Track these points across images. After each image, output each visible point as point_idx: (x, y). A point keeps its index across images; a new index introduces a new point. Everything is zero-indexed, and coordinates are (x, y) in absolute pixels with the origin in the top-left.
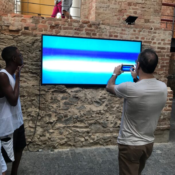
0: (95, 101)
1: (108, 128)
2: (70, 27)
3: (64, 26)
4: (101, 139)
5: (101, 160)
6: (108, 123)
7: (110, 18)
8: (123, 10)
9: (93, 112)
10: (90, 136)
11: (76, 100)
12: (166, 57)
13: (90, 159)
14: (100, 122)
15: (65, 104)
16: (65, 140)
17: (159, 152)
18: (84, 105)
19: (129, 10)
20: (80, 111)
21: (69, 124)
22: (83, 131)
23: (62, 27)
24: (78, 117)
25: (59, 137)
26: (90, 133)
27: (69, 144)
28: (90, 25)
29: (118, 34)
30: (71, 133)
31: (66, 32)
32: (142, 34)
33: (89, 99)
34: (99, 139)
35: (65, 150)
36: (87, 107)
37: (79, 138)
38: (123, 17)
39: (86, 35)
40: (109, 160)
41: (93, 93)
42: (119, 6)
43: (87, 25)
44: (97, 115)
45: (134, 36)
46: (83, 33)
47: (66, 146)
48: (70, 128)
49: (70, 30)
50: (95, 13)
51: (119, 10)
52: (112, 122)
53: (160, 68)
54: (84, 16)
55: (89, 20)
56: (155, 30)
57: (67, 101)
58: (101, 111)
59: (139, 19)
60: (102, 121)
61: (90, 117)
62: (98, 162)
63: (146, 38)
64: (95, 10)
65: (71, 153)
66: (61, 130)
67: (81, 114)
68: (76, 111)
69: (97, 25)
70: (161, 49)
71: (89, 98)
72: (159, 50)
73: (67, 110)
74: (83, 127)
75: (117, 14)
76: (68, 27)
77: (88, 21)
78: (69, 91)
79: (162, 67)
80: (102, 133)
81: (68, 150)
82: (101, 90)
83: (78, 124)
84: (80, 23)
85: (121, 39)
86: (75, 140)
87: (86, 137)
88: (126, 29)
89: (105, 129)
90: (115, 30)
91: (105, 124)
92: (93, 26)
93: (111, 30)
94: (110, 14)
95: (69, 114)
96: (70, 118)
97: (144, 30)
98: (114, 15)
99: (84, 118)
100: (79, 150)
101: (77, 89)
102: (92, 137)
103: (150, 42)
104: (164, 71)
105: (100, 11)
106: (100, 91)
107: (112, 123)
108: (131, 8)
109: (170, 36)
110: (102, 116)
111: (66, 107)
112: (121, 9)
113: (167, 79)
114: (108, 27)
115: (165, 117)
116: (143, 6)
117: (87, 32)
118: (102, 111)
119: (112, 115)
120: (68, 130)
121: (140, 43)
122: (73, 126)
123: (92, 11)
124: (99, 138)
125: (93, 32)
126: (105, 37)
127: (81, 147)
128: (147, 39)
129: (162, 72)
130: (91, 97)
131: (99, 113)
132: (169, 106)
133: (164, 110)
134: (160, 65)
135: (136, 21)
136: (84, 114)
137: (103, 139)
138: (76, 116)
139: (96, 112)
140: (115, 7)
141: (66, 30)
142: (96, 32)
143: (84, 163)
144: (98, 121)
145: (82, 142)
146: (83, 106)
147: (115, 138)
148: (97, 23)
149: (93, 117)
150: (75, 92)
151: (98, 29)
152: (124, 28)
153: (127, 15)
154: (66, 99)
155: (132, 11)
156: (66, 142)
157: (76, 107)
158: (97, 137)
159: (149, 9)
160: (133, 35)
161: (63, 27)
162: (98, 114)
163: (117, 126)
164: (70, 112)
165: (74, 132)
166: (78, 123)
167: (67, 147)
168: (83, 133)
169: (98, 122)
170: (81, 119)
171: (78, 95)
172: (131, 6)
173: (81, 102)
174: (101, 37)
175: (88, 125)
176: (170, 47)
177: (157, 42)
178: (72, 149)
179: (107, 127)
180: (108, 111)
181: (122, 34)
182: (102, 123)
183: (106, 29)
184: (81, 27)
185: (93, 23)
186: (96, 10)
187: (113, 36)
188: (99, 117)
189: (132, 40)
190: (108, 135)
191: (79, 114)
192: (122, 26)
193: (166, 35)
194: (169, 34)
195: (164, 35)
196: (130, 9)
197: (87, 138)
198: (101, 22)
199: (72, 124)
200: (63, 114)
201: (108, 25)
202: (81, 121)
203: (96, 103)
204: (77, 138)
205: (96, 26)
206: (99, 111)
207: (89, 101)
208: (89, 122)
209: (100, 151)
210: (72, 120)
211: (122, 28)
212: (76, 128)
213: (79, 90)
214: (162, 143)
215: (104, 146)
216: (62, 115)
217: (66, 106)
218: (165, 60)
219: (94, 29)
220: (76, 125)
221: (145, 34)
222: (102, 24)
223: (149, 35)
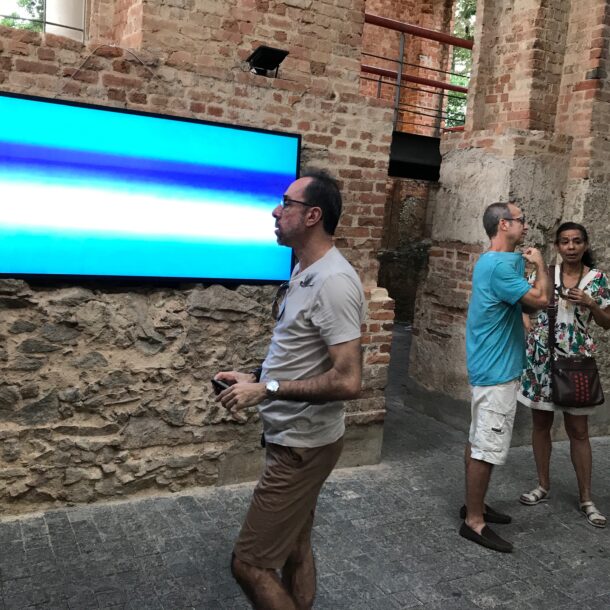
0: (143, 335)
1: (187, 429)
2: (46, 63)
3: (22, 58)
4: (163, 469)
5: (162, 541)
6: (188, 410)
7: (196, 46)
8: (239, 24)
9: (134, 374)
10: (122, 460)
11: (69, 335)
12: (374, 192)
13: (121, 540)
14: (159, 409)
15: (26, 347)
16: (28, 481)
17: (351, 495)
18: (100, 352)
19: (260, 25)
20: (83, 375)
21: (43, 423)
22: (95, 444)
23: (14, 62)
24: (76, 396)
25: (5, 469)
26: (123, 450)
27: (42, 493)
28: (123, 63)
29: (224, 106)
30: (51, 453)
31: (32, 83)
32: (303, 113)
33: (120, 330)
34: (156, 469)
35: (27, 516)
36: (110, 357)
37: (79, 469)
38: (240, 47)
39: (106, 98)
40: (190, 539)
41: (133, 307)
42: (227, 7)
43: (112, 61)
44: (149, 385)
45: (276, 117)
46: (97, 90)
47: (32, 502)
48: (48, 437)
49: (45, 76)
50: (140, 23)
51: (227, 22)
52: (202, 406)
53: (357, 226)
54: (101, 28)
55: (121, 47)
56: (342, 100)
57: (33, 336)
58: (164, 372)
59: (295, 61)
60: (165, 406)
61: (122, 395)
62: (150, 549)
63: (313, 125)
64: (141, 13)
65: (51, 526)
66: (11, 444)
67: (87, 383)
68: (71, 376)
69: (148, 65)
70: (362, 166)
71: (120, 327)
72: (356, 168)
73: (35, 369)
74: (95, 429)
75: (220, 33)
76: (37, 65)
77: (117, 49)
78: (41, 299)
79: (364, 222)
80: (166, 447)
81: (40, 514)
82: (164, 297)
83: (77, 421)
84: (87, 54)
85: (235, 123)
86: (64, 478)
87: (106, 463)
88: (249, 88)
89: (177, 433)
90: (213, 90)
91: (176, 414)
92: (133, 67)
93: (199, 90)
94: (195, 31)
95: (43, 385)
96: (47, 400)
97: (308, 97)
98: (209, 36)
99: (98, 397)
100: (83, 512)
101: (74, 293)
102: (130, 462)
103: (327, 141)
104: (370, 237)
105: (158, 18)
106: (161, 302)
107: (200, 411)
108: (267, 21)
109: (387, 124)
110: (165, 390)
111: (31, 361)
112: (232, 19)
113: (377, 263)
114: (188, 79)
115: (370, 383)
116: (307, 18)
117: (113, 87)
118: (167, 372)
119: (203, 383)
120: (39, 445)
121: (295, 140)
122: (58, 430)
123: (128, 14)
124: (154, 466)
125: (133, 90)
126: (178, 112)
127: (91, 500)
128: (317, 129)
129: (363, 240)
130: (125, 323)
131: (156, 377)
132: (383, 349)
133: (369, 359)
134: (358, 217)
135: (282, 65)
136: (98, 383)
137: (169, 467)
138: (69, 391)
139: (146, 374)
140: (212, 10)
141: (30, 75)
142: (143, 91)
143: (99, 555)
144: (151, 405)
145: (93, 482)
146: (98, 354)
147: (212, 460)
148: (150, 58)
149: (135, 393)
150: (64, 303)
151: (153, 82)
152: (242, 87)
153: (253, 42)
154: (29, 330)
155: (271, 29)
156: (31, 488)
157: (68, 359)
158: (149, 461)
159: (326, 28)
160: (272, 111)
161: (17, 61)
162: (153, 381)
163: (218, 419)
164: (44, 378)
165: (62, 449)
166: (76, 416)
167: (35, 505)
168: (98, 452)
169: (150, 409)
170: (88, 402)
171: (78, 313)
172: (266, 11)
173: (88, 341)
174: (162, 111)
175: (115, 423)
176: (386, 158)
177: (350, 142)
178: (56, 511)
179: (184, 424)
180: (187, 371)
181: (238, 106)
182: (167, 412)
183: (179, 82)
184: (90, 66)
185: (134, 58)
186: (144, 11)
187: (206, 110)
188: (157, 391)
189: (270, 128)
190: (188, 453)
191: (81, 383)
192: (236, 79)
193: (375, 120)
194: (384, 119)
195: (371, 122)
196: (263, 21)
197: (110, 467)
198: (163, 58)
199: (55, 422)
200: (19, 385)
201: (188, 70)
202: (90, 410)
203: (145, 343)
204: (73, 470)
205: (146, 70)
206: (155, 372)
207: (118, 336)
208: (120, 411)
209: (159, 510)
210: (52, 409)
211: (237, 85)
212: (68, 437)
213: (79, 296)
214: (360, 468)
215: (173, 492)
216: (15, 389)
217: (30, 358)
218: (373, 203)
219: (138, 78)
220: (68, 423)
221: (311, 111)
222: (166, 64)
223: (326, 115)
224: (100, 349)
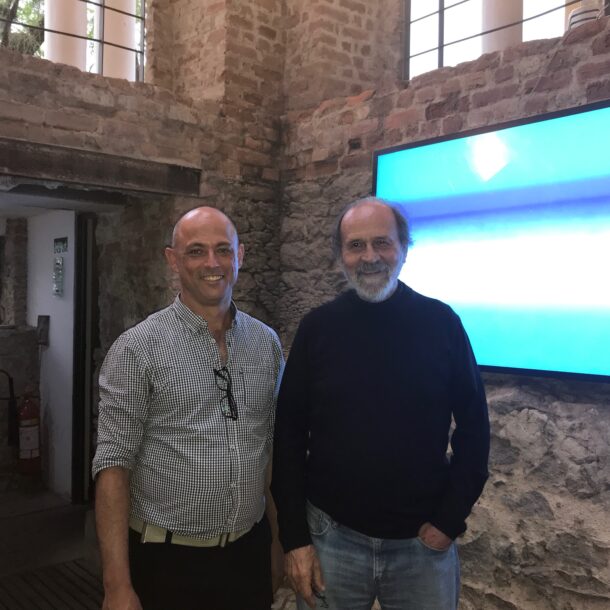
2: (503, 85)
3: (479, 90)
9: (598, 549)
18: (545, 495)
20: (521, 525)
21: (475, 580)
23: (471, 99)
24: (511, 554)
33: (572, 465)
36: (559, 506)
41: (598, 429)
43: (589, 44)
46: (569, 94)
48: (478, 602)
49: (504, 102)
61: (580, 581)
67: (525, 540)
68: (505, 520)
71: (572, 459)
76: (495, 91)
96: (476, 546)
99: (544, 570)
101: (508, 395)
117: (594, 80)
122: (491, 598)
130: (580, 453)
136: (542, 544)
138: (503, 543)
141: (487, 108)
146: (540, 497)
157: (501, 492)
161: (474, 96)
166: (515, 587)
170: (528, 571)
173: (527, 471)
184: (560, 64)
191: (518, 536)
199: (488, 585)
207: (570, 474)
210: (485, 563)
213: (512, 400)
224: (545, 489)
